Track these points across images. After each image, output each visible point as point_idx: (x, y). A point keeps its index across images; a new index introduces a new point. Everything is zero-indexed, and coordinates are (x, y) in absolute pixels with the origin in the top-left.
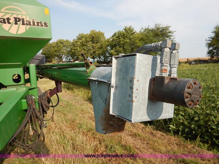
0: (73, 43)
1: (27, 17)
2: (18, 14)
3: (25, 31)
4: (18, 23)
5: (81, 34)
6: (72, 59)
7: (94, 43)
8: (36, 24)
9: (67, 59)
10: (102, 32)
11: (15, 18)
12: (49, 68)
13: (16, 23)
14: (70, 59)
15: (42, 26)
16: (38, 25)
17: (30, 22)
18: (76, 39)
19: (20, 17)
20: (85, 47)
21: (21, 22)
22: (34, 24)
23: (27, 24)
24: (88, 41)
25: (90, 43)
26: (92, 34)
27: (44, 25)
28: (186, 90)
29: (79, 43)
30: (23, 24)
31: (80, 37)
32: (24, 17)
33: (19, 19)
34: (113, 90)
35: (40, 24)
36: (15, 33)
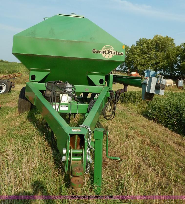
0: (131, 50)
1: (114, 50)
2: (110, 49)
3: (112, 57)
4: (109, 53)
5: (143, 39)
6: (128, 69)
7: (158, 51)
8: (117, 54)
9: (122, 68)
10: (170, 38)
11: (108, 51)
12: (121, 77)
13: (108, 53)
14: (125, 69)
15: (120, 54)
16: (118, 54)
17: (115, 53)
18: (136, 44)
19: (110, 50)
20: (145, 56)
21: (111, 53)
22: (116, 54)
23: (113, 54)
24: (151, 48)
25: (154, 50)
26: (157, 39)
27: (121, 54)
28: (160, 85)
29: (138, 50)
30: (112, 54)
31: (141, 43)
32: (112, 50)
33: (110, 51)
34: (147, 85)
35: (119, 54)
36: (107, 58)
